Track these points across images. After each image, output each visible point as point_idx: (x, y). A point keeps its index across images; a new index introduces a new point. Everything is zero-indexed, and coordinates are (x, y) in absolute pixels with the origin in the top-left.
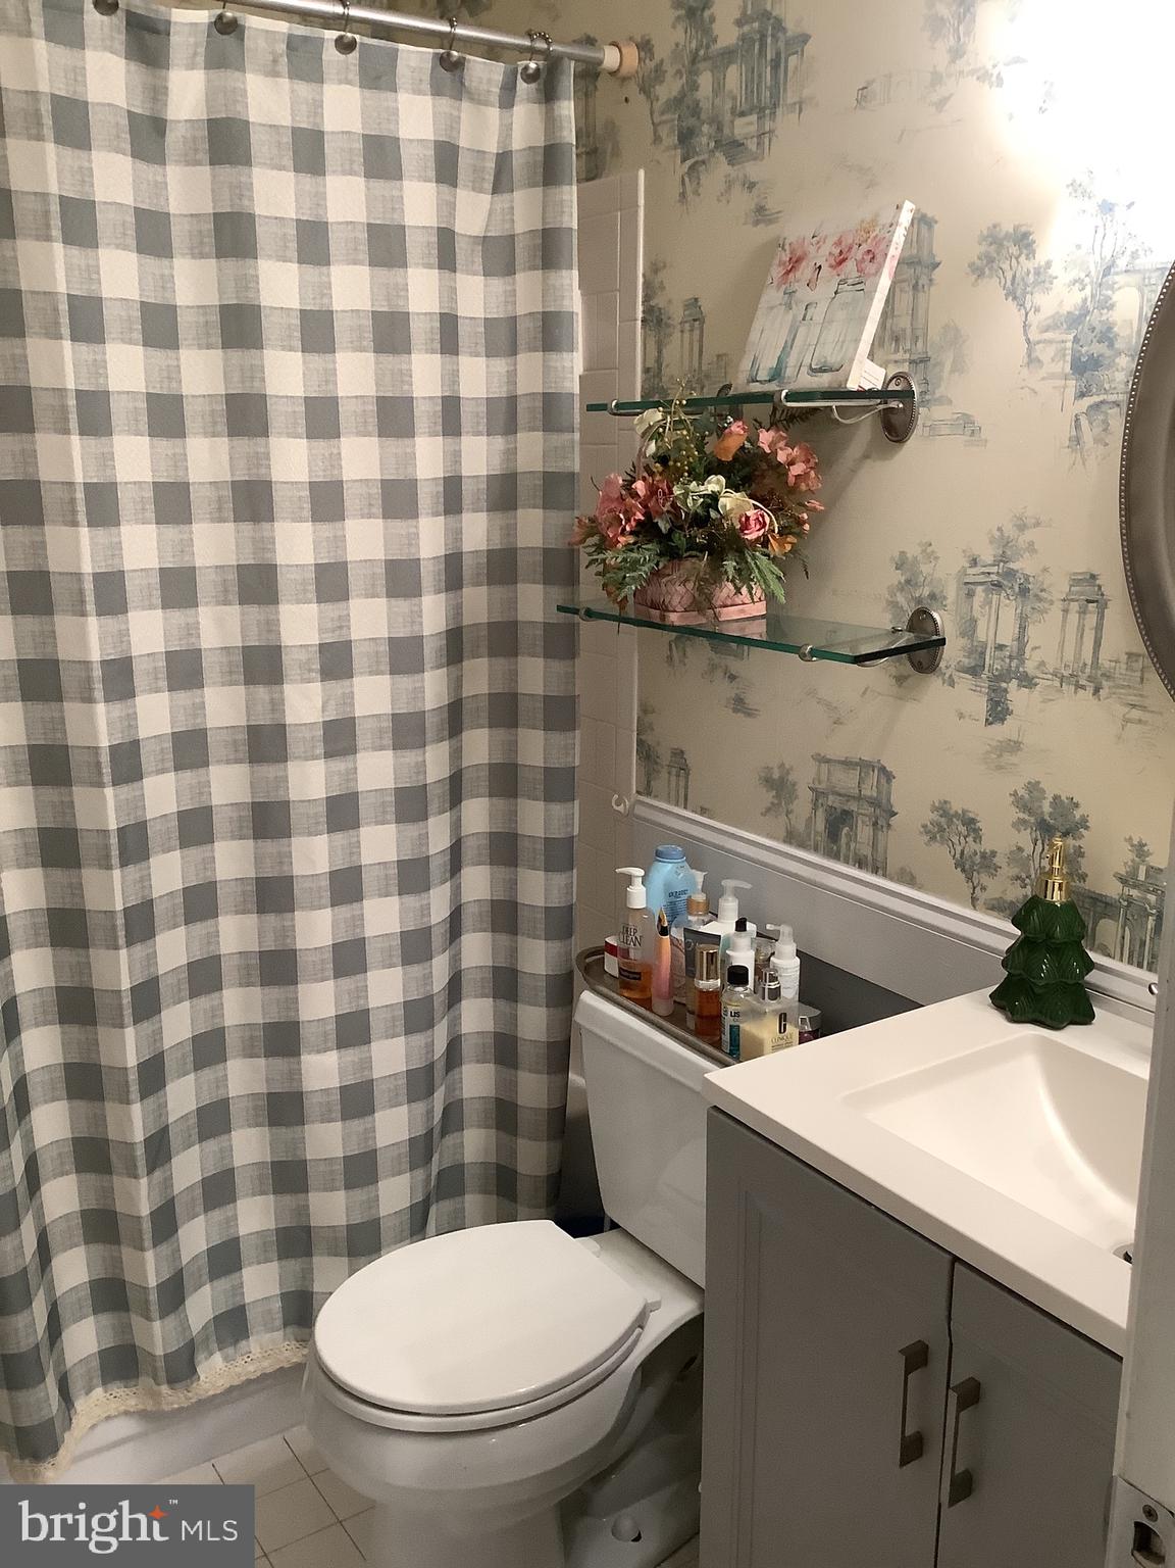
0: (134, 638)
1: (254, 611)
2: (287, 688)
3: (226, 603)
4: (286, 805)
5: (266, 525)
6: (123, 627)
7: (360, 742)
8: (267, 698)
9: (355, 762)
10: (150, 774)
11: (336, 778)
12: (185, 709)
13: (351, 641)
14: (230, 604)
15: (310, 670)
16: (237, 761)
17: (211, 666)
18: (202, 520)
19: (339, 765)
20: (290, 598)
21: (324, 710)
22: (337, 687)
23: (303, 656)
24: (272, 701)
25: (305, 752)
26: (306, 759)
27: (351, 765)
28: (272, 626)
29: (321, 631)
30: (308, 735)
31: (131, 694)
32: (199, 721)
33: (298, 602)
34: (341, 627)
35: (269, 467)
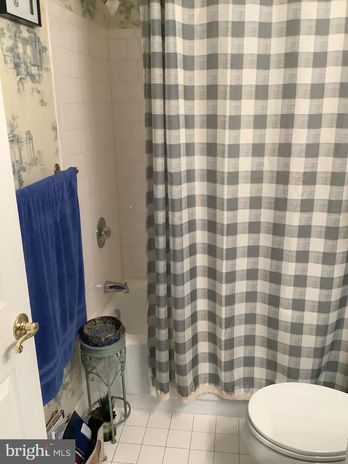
0: (240, 166)
1: (282, 159)
2: (289, 186)
3: (274, 156)
4: (284, 225)
5: (290, 130)
6: (237, 162)
7: (315, 208)
8: (282, 189)
9: (312, 215)
10: (240, 209)
11: (304, 219)
12: (255, 190)
13: (317, 172)
14: (275, 156)
15: (299, 181)
16: (270, 209)
17: (266, 176)
18: (270, 128)
19: (305, 215)
20: (295, 155)
21: (302, 195)
22: (308, 188)
23: (297, 176)
24: (284, 190)
25: (293, 209)
26: (293, 211)
27: (310, 215)
28: (287, 165)
29: (305, 167)
30: (295, 203)
31: (237, 183)
32: (260, 194)
33: (298, 157)
34: (313, 167)
35: (294, 109)
